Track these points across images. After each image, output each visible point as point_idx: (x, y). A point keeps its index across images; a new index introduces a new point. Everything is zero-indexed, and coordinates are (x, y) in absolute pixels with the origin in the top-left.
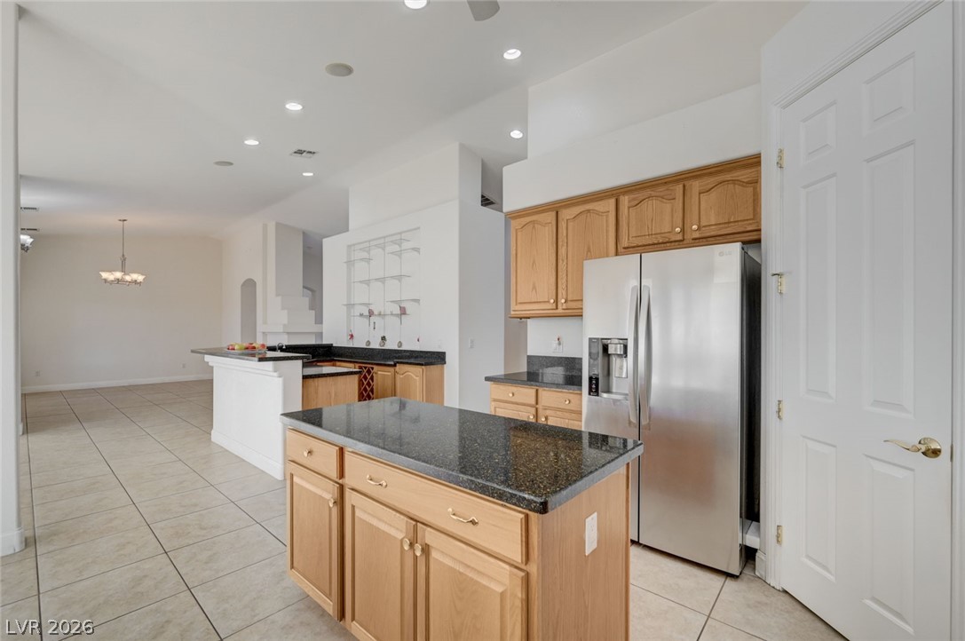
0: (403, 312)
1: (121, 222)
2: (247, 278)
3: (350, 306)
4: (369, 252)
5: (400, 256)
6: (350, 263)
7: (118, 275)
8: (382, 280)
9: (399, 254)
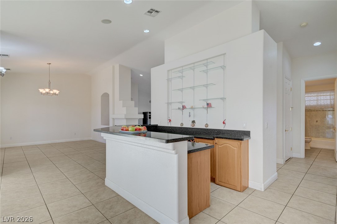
0: (209, 105)
1: (48, 65)
2: (103, 93)
3: (169, 104)
4: (182, 73)
5: (207, 73)
6: (169, 80)
7: (47, 90)
8: (193, 88)
9: (206, 72)
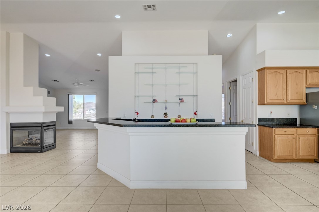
8: (165, 85)
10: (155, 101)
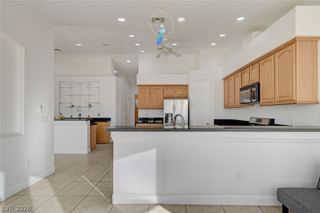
0: (90, 106)
3: (60, 103)
4: (72, 85)
5: (89, 89)
6: (60, 88)
10: (73, 106)
